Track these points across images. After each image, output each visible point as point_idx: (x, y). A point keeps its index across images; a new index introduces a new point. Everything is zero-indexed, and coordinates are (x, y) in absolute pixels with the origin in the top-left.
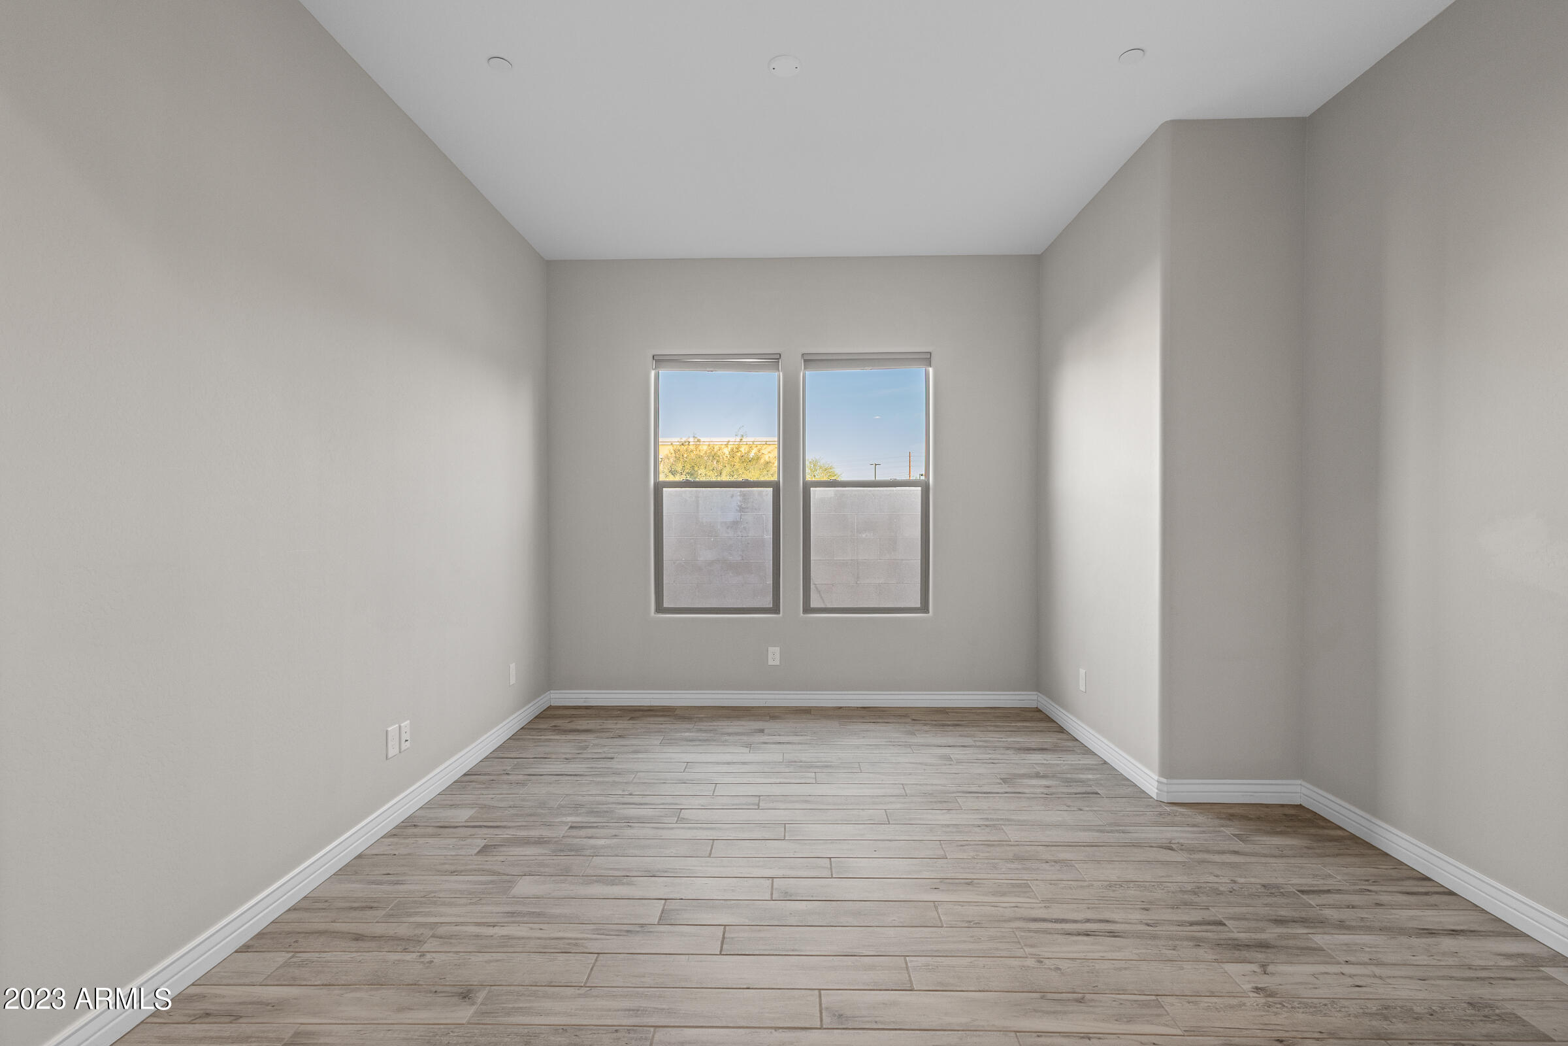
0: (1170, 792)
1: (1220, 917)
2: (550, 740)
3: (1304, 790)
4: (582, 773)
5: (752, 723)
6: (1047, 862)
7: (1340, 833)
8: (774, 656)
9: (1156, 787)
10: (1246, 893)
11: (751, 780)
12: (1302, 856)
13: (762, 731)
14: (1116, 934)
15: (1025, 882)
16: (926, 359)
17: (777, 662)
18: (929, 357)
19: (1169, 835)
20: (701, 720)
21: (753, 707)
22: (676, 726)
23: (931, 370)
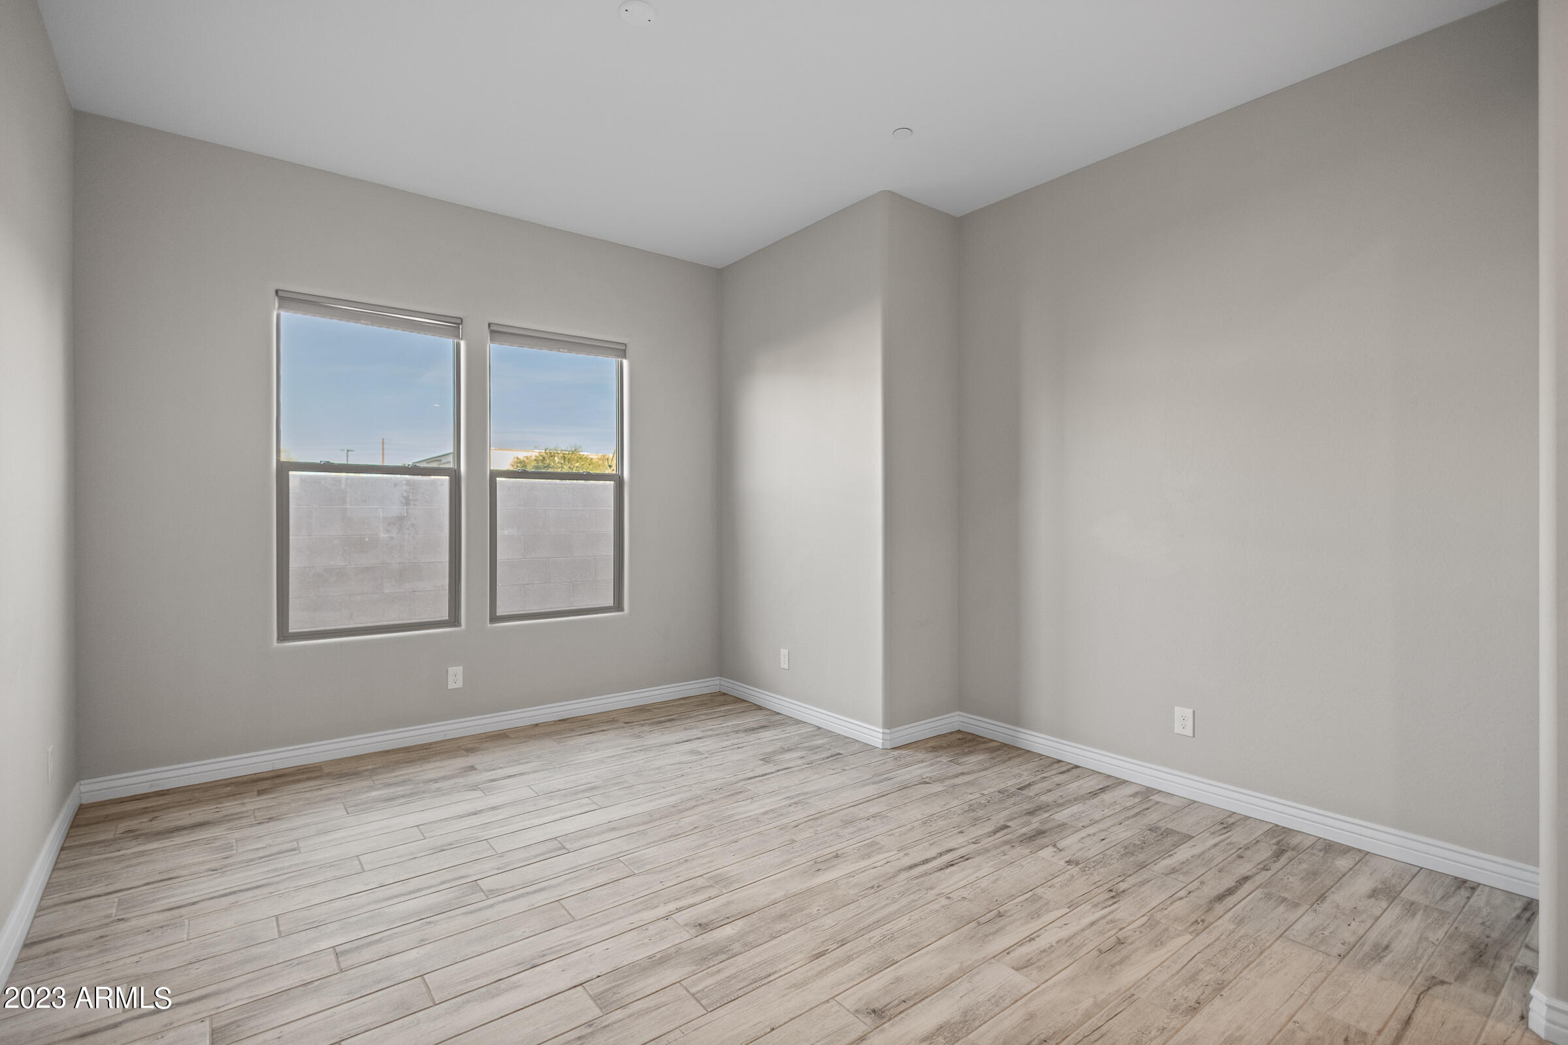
0: (893, 739)
1: (1002, 823)
2: (142, 854)
3: (961, 719)
4: (264, 882)
5: (451, 762)
6: (868, 819)
7: (994, 744)
8: (455, 677)
9: (881, 738)
10: (997, 800)
11: (528, 824)
12: (995, 765)
13: (472, 768)
14: (966, 857)
15: (870, 840)
16: (622, 351)
17: (460, 684)
18: (624, 348)
19: (919, 772)
20: (374, 772)
21: (430, 744)
22: (346, 788)
23: (625, 363)
